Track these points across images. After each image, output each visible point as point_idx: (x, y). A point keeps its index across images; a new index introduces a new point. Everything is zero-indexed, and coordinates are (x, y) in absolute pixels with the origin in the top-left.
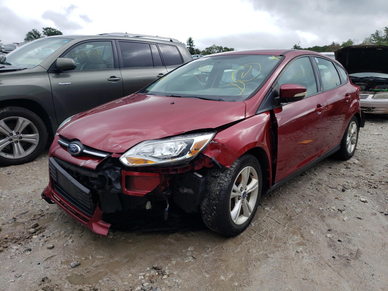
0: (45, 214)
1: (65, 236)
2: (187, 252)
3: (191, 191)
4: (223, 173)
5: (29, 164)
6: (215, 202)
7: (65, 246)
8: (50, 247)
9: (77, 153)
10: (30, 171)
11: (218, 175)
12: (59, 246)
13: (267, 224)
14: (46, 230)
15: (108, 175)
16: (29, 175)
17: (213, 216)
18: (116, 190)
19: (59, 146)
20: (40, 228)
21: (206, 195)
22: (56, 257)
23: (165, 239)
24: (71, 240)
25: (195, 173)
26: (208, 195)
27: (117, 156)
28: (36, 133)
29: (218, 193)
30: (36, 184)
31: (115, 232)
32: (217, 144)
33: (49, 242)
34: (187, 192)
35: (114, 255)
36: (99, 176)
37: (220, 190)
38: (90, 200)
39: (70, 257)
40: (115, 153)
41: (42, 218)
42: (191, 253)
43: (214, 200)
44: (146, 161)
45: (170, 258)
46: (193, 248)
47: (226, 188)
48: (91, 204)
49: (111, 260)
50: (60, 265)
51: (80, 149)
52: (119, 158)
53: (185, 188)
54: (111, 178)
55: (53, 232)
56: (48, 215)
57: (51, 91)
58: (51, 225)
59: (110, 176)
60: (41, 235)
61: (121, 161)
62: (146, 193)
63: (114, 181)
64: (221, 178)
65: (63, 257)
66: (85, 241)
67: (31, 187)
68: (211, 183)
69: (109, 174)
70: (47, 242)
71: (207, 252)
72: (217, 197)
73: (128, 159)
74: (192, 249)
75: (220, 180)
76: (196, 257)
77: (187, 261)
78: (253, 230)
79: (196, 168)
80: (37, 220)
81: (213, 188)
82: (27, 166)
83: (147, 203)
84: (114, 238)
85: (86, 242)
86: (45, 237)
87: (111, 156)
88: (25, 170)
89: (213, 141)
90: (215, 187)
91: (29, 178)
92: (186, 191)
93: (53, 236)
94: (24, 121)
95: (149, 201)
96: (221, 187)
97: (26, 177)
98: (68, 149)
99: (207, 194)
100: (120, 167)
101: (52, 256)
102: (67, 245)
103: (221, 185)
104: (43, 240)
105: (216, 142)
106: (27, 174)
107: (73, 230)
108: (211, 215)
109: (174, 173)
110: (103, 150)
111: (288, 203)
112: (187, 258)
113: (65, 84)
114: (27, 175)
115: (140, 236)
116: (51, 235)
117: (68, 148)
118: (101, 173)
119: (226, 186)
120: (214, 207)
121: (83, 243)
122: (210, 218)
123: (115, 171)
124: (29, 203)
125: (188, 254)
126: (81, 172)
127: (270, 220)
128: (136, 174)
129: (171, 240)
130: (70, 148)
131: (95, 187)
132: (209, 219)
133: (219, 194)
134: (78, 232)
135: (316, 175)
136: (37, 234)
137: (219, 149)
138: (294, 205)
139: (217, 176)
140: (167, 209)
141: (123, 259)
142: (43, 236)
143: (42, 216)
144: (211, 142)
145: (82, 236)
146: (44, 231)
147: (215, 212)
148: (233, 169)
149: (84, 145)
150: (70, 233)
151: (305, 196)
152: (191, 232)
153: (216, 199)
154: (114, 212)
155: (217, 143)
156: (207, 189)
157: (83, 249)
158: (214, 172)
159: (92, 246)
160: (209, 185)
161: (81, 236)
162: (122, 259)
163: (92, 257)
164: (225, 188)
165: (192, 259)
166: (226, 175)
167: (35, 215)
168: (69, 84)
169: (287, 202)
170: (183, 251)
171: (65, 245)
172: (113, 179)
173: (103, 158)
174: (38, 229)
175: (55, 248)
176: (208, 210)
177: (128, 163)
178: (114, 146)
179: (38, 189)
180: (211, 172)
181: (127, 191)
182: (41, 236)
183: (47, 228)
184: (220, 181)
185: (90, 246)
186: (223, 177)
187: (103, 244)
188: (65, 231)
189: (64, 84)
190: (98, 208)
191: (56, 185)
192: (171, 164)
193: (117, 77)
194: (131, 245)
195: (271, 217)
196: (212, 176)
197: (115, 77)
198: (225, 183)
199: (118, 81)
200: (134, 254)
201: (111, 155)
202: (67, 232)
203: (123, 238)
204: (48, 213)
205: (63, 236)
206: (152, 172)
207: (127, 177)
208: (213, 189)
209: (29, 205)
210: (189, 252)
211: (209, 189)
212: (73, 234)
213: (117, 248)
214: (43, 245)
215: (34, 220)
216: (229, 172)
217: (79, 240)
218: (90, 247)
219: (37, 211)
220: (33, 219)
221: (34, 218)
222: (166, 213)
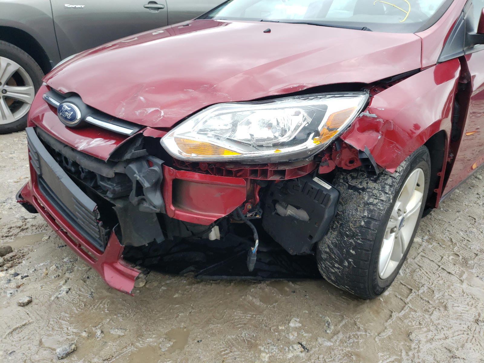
0: (28, 225)
1: (57, 276)
2: (288, 330)
3: (303, 215)
4: (375, 181)
5: (20, 134)
6: (355, 241)
7: (53, 301)
8: (24, 304)
9: (74, 123)
10: (19, 145)
11: (364, 185)
12: (42, 299)
13: (427, 273)
14: (23, 261)
15: (135, 175)
16: (16, 152)
17: (345, 266)
18: (151, 207)
19: (47, 105)
20: (13, 256)
21: (335, 225)
22: (31, 327)
23: (243, 297)
24: (65, 288)
25: (316, 179)
26: (339, 226)
27: (155, 134)
28: (29, 85)
29: (363, 223)
30: (23, 168)
31: (148, 273)
32: (375, 120)
33: (25, 290)
34: (294, 214)
35: (146, 330)
36: (116, 174)
37: (368, 218)
38: (98, 223)
39: (59, 328)
40: (152, 128)
41: (22, 234)
42: (296, 335)
43: (353, 236)
44: (217, 149)
45: (256, 345)
46: (299, 322)
47: (382, 215)
48: (99, 231)
49: (139, 341)
50: (37, 349)
51: (79, 116)
52: (160, 138)
53: (289, 206)
54: (143, 182)
55: (36, 266)
56: (34, 228)
57: (51, 17)
58: (35, 250)
59: (140, 176)
60: (12, 271)
61: (163, 145)
62: (216, 219)
63: (148, 188)
64: (372, 192)
65: (44, 328)
66: (92, 290)
67: (15, 173)
68: (346, 201)
69: (137, 172)
70: (21, 288)
71: (328, 333)
72: (361, 232)
73: (179, 141)
74: (298, 325)
75: (370, 197)
76: (308, 347)
77: (290, 355)
78: (405, 286)
79: (322, 170)
80: (13, 237)
81: (352, 212)
82: (16, 138)
83: (213, 229)
84: (147, 286)
85: (94, 295)
86: (19, 277)
87: (142, 134)
88: (10, 144)
89: (367, 113)
90: (356, 210)
91: (14, 158)
92: (291, 211)
93: (35, 274)
94: (8, 64)
95: (217, 225)
96: (370, 211)
97: (11, 156)
98: (58, 113)
99: (336, 222)
100: (162, 159)
101: (24, 325)
102: (58, 298)
103: (371, 207)
104: (13, 284)
105: (374, 115)
106: (13, 150)
107: (73, 264)
108: (341, 263)
109: (277, 178)
110: (124, 118)
111: (451, 230)
112: (291, 348)
113: (75, 8)
114: (12, 153)
115: (196, 286)
116: (31, 272)
117: (58, 110)
118: (119, 169)
119: (383, 210)
120: (351, 251)
121: (87, 294)
122: (338, 268)
123: (151, 167)
124: (6, 203)
125: (291, 337)
126: (82, 161)
127: (430, 264)
128: (196, 176)
129: (254, 300)
130: (62, 111)
131: (110, 195)
132: (334, 270)
133: (365, 227)
134: (81, 269)
135: (479, 179)
136: (5, 268)
137: (377, 131)
138: (462, 234)
139: (361, 187)
140: (254, 249)
141: (163, 341)
142: (16, 275)
143: (23, 230)
144: (361, 115)
145: (88, 278)
146: (19, 263)
147: (350, 260)
148: (398, 174)
149: (89, 107)
150: (67, 270)
151: (477, 219)
152: (291, 283)
153: (357, 235)
154: (147, 245)
155: (376, 117)
156: (337, 213)
157: (86, 309)
158: (353, 178)
159: (104, 304)
160: (343, 205)
161: (86, 277)
162: (161, 340)
163: (102, 332)
164: (380, 215)
165: (301, 352)
166: (383, 187)
167: (11, 228)
168: (81, 8)
169: (448, 229)
170: (280, 328)
171: (52, 298)
172: (146, 185)
173: (125, 136)
174: (9, 258)
175: (33, 303)
176: (335, 254)
177: (179, 151)
178: (149, 112)
179: (25, 178)
180: (347, 178)
181: (175, 211)
182: (12, 275)
183: (26, 257)
184: (368, 199)
185: (101, 303)
186: (375, 192)
187: (125, 301)
188: (59, 266)
189: (74, 6)
190: (114, 236)
191: (41, 181)
192: (272, 159)
193: (158, 3)
194: (177, 306)
195: (429, 258)
196: (350, 187)
197: (155, 3)
198: (381, 204)
199: (160, 10)
200: (185, 330)
201: (141, 132)
202: (61, 267)
203: (163, 288)
204: (34, 224)
205: (53, 277)
206: (229, 173)
207: (176, 183)
208: (352, 215)
209: (4, 206)
210: (293, 333)
211: (342, 213)
212: (71, 272)
213: (152, 311)
214: (12, 296)
215: (7, 237)
216: (389, 181)
217: (80, 288)
218: (101, 305)
219: (16, 220)
220: (5, 235)
221: (8, 233)
222: (254, 258)
